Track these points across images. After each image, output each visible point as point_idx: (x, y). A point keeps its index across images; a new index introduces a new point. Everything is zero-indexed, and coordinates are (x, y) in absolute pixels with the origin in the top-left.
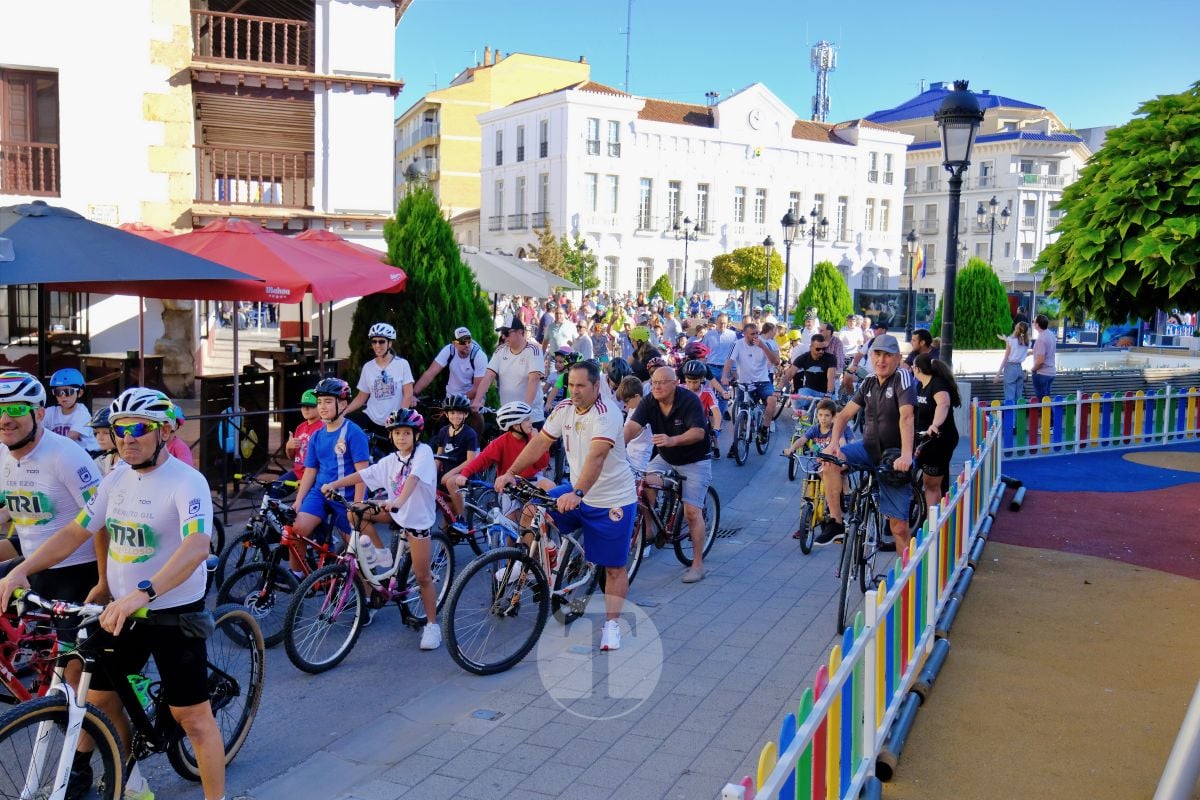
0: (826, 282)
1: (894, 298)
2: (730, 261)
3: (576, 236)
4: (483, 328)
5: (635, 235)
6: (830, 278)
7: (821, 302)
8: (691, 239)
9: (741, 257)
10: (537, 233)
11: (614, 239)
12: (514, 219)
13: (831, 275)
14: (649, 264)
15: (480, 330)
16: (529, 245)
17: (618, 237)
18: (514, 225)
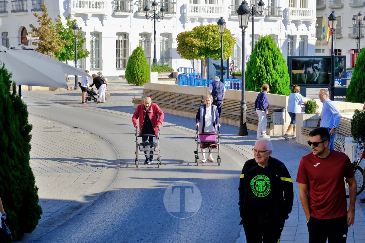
0: (267, 53)
1: (318, 63)
2: (191, 37)
3: (68, 17)
4: (19, 119)
5: (113, 16)
6: (269, 48)
7: (264, 67)
8: (158, 18)
9: (200, 33)
10: (36, 16)
11: (97, 19)
12: (16, 3)
13: (270, 47)
14: (125, 37)
15: (18, 121)
16: (31, 26)
17: (101, 17)
18: (16, 8)
